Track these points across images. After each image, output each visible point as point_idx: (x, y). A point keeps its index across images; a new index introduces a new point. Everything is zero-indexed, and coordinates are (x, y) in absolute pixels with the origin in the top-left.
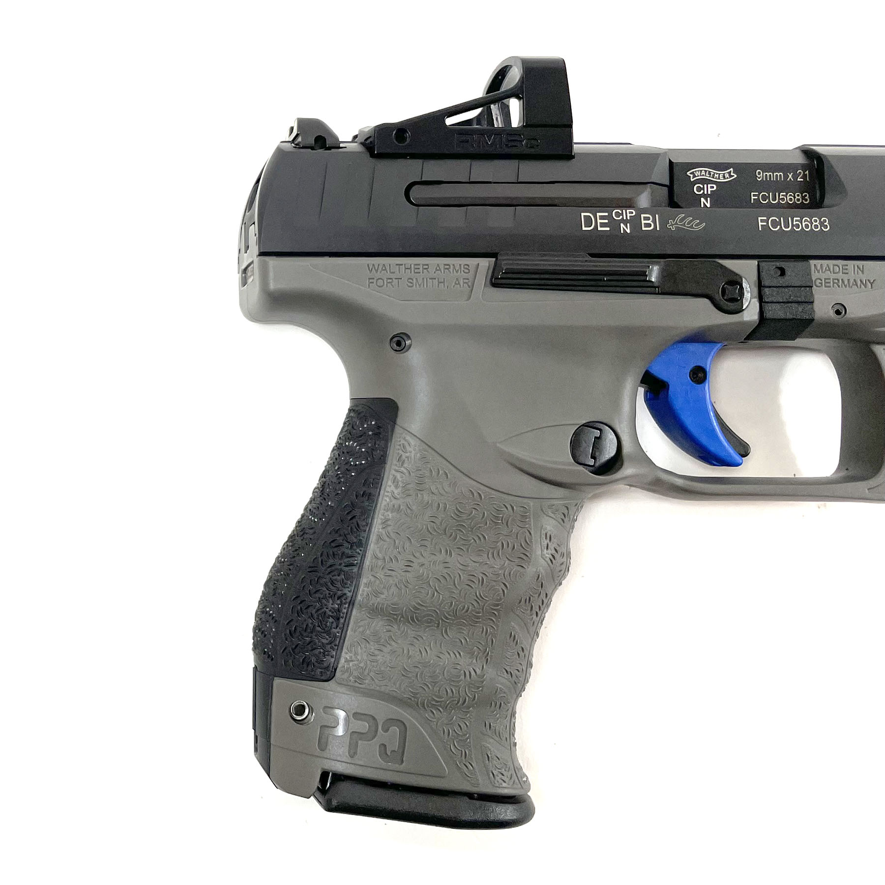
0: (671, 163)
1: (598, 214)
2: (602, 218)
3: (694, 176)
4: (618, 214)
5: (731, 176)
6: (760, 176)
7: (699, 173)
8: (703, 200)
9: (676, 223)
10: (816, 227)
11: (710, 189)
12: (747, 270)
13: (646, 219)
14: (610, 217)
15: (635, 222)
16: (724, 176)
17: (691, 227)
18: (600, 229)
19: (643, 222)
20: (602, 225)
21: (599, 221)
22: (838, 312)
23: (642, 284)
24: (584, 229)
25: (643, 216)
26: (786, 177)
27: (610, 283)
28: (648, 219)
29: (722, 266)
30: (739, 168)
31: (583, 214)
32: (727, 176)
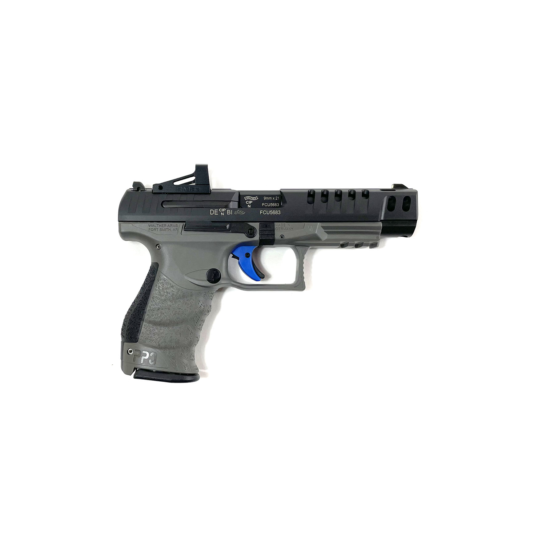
0: (239, 195)
1: (215, 210)
2: (216, 211)
3: (246, 199)
4: (221, 210)
5: (257, 199)
6: (265, 198)
7: (248, 198)
8: (248, 205)
9: (237, 212)
10: (277, 213)
11: (250, 202)
12: (256, 225)
13: (228, 211)
14: (218, 211)
15: (225, 212)
16: (254, 199)
17: (241, 213)
18: (215, 214)
19: (228, 212)
20: (216, 213)
21: (215, 212)
22: (282, 237)
23: (225, 230)
24: (211, 214)
25: (228, 210)
26: (272, 198)
27: (216, 230)
28: (229, 211)
29: (249, 225)
30: (259, 196)
31: (211, 210)
32: (255, 198)
